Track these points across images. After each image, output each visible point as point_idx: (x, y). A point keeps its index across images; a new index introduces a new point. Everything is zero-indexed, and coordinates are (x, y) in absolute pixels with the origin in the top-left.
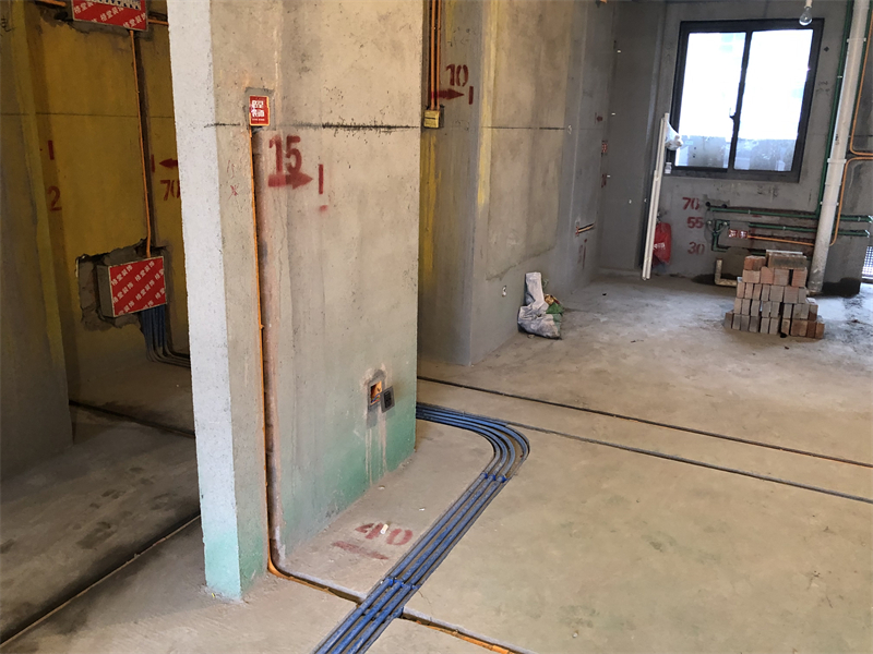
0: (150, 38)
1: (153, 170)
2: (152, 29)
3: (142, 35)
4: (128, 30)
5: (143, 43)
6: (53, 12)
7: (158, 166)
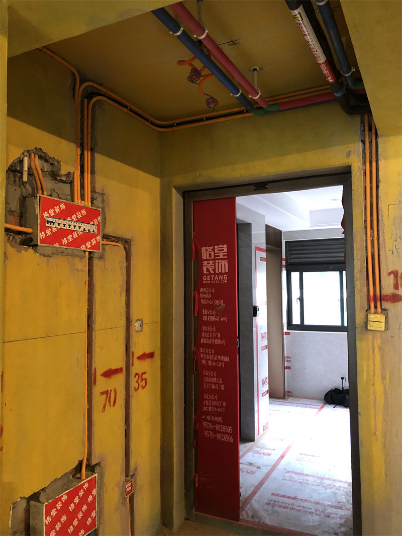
0: (101, 258)
1: (95, 384)
2: (104, 249)
3: (96, 255)
4: (85, 251)
5: (96, 262)
6: (19, 238)
7: (99, 378)
